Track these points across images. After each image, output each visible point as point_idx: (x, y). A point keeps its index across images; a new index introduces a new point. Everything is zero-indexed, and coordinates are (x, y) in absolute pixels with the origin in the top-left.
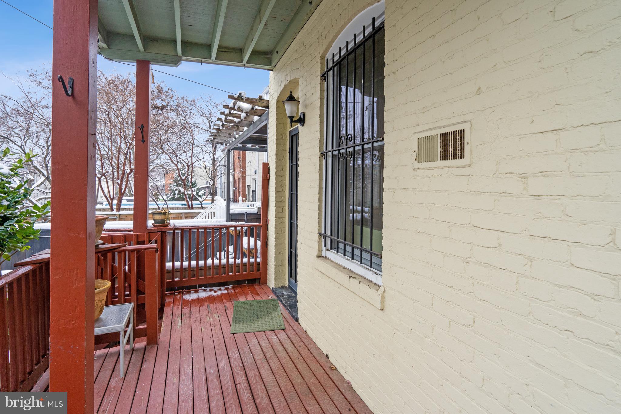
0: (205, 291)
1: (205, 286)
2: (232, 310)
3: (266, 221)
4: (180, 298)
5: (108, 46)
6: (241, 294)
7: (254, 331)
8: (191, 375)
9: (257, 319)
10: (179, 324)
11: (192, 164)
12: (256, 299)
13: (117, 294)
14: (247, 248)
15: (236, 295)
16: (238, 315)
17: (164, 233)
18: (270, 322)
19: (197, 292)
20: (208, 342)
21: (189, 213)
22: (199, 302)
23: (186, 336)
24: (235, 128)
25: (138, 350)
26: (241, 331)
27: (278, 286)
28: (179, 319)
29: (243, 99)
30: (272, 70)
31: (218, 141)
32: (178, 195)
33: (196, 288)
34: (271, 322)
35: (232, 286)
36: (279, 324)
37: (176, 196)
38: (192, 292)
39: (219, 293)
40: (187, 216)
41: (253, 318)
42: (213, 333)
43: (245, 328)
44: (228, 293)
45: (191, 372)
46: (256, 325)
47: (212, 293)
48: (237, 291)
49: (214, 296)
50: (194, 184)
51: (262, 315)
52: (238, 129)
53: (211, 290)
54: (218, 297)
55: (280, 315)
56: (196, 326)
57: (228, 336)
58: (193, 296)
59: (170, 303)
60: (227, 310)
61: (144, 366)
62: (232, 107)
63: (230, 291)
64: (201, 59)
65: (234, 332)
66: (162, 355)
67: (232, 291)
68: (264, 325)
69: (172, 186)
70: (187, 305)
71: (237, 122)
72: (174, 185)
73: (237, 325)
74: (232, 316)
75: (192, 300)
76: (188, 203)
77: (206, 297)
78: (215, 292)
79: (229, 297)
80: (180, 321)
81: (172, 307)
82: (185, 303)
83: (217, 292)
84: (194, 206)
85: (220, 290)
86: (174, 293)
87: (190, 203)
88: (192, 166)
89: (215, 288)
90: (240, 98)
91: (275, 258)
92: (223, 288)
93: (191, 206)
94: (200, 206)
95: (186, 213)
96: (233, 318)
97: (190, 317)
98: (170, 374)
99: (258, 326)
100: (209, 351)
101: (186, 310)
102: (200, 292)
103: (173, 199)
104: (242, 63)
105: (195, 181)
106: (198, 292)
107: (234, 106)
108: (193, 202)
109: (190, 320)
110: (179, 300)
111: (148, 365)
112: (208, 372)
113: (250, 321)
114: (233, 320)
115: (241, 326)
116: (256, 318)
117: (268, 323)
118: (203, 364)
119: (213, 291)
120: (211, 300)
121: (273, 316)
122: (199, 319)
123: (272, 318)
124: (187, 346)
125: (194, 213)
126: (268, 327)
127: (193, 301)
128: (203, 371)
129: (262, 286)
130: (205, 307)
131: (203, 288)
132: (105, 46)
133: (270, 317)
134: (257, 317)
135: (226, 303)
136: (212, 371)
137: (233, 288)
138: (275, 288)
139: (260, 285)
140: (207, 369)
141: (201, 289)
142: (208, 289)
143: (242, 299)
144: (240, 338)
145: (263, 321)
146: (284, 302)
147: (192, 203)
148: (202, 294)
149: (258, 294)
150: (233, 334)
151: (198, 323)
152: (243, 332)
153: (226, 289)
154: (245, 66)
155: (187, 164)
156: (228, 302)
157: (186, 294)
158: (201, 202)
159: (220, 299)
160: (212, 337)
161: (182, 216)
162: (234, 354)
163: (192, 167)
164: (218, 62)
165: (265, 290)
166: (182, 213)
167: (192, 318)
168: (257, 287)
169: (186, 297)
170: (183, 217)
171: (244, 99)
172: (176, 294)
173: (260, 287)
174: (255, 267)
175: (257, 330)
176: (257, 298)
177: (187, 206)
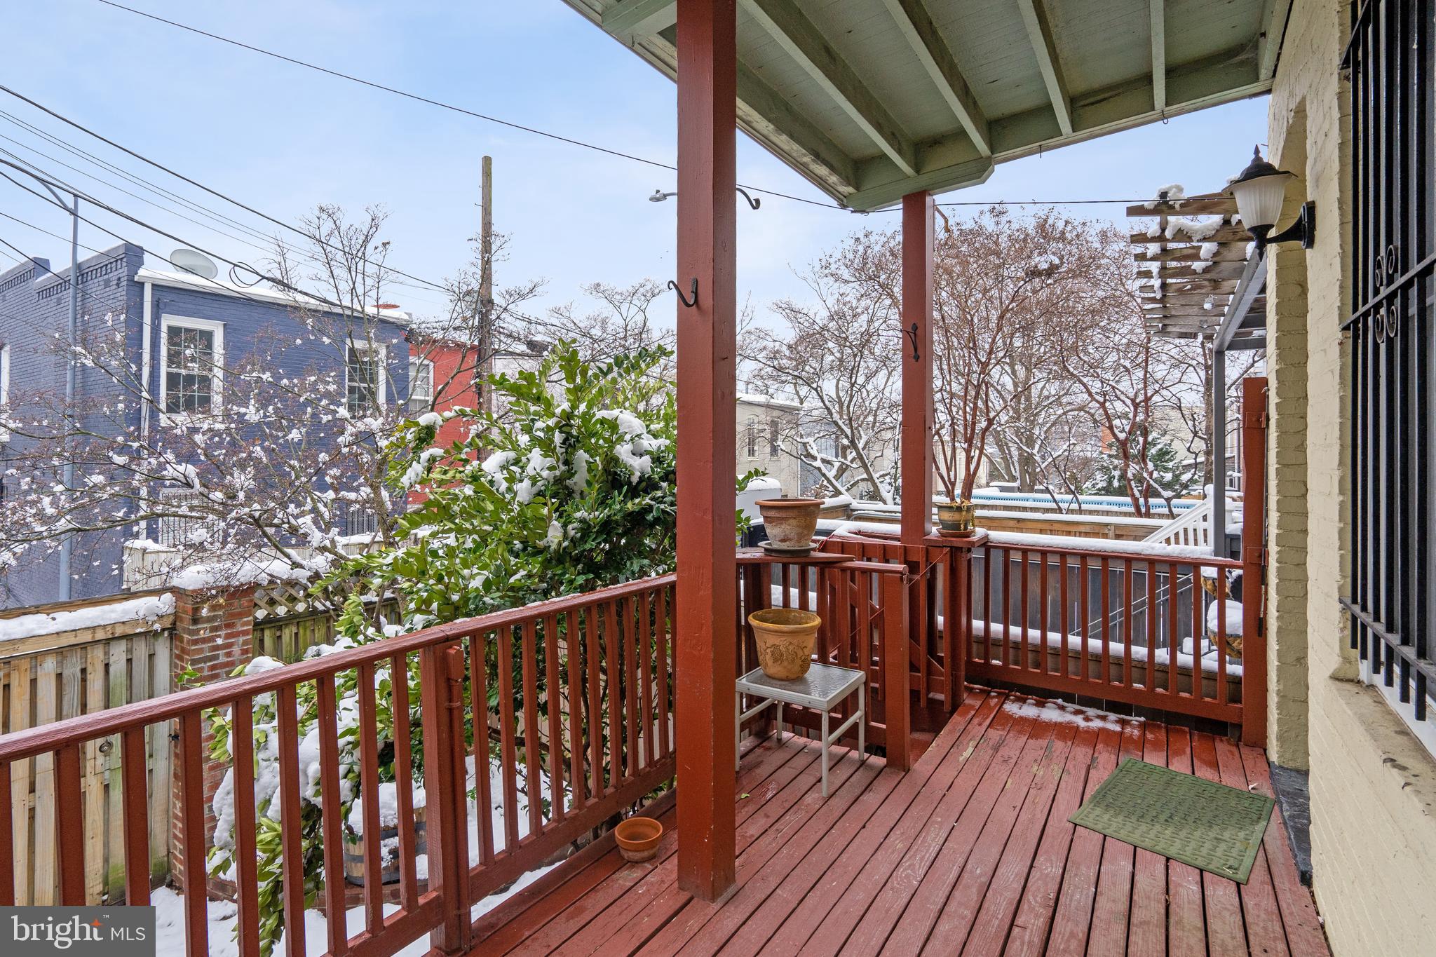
0: (1062, 708)
1: (1069, 698)
2: (1107, 773)
3: (1260, 556)
4: (996, 705)
5: (857, 188)
6: (1156, 746)
7: (1138, 843)
8: (934, 855)
9: (1166, 821)
10: (966, 754)
11: (1147, 399)
12: (1197, 774)
13: (876, 659)
14: (1216, 630)
15: (1142, 744)
16: (1115, 791)
17: (955, 552)
18: (1206, 845)
19: (1040, 704)
20: (1005, 814)
21: (1126, 526)
22: (1037, 728)
23: (965, 783)
24: (1205, 287)
25: (871, 767)
26: (1099, 827)
27: (1291, 765)
28: (973, 744)
29: (1172, 207)
30: (1269, 91)
31: (1177, 329)
32: (1119, 480)
33: (1043, 696)
34: (1208, 845)
35: (1142, 719)
36: (1231, 862)
37: (1116, 484)
38: (1029, 701)
39: (1097, 724)
40: (1121, 533)
41: (1155, 814)
42: (1027, 801)
43: (1115, 825)
44: (1122, 733)
45: (937, 849)
46: (1152, 834)
47: (1079, 721)
48: (1150, 736)
49: (1078, 727)
50: (1167, 453)
51: (1191, 819)
52: (1215, 288)
53: (1077, 712)
54: (1088, 731)
55: (1255, 840)
56: (999, 772)
57: (1060, 824)
58: (1029, 711)
59: (972, 707)
60: (1094, 768)
61: (864, 798)
62: (1158, 234)
63: (1128, 730)
64: (1038, 144)
65: (1077, 821)
66: (903, 794)
67: (1136, 732)
68: (1178, 844)
69: (1105, 457)
70: (1003, 725)
71: (1199, 270)
72: (1110, 456)
73: (1098, 811)
74: (1097, 787)
75: (1021, 718)
76: (1136, 500)
77: (1056, 723)
78: (1087, 719)
79: (1118, 742)
80: (970, 750)
81: (970, 716)
82: (1002, 719)
83: (1091, 720)
84: (1152, 511)
85: (1104, 718)
86: (990, 691)
87: (1142, 501)
88: (1147, 404)
89: (1091, 712)
90: (1164, 206)
91: (1278, 670)
92: (1113, 716)
93: (1143, 510)
94: (1166, 511)
95: (1117, 526)
96: (1098, 792)
97: (996, 749)
98: (897, 832)
99: (1157, 836)
100: (996, 831)
101: (995, 735)
102: (1049, 708)
103: (1108, 490)
104: (1154, 110)
105: (1170, 445)
106: (1044, 707)
107: (1163, 230)
108: (1152, 501)
109: (993, 757)
110: (991, 709)
111: (872, 799)
112: (969, 867)
113: (1142, 817)
114: (1094, 797)
115: (1107, 817)
116: (1163, 817)
117: (1193, 845)
118: (969, 848)
119: (1082, 716)
120: (1068, 733)
121: (1227, 835)
122: (1013, 761)
123: (1216, 838)
124: (957, 798)
125: (1143, 527)
126: (1188, 854)
127: (1023, 720)
128: (961, 861)
129: (1244, 750)
130: (1043, 743)
131: (1060, 701)
132: (851, 190)
133: (1212, 834)
134: (1170, 817)
135: (1100, 753)
136: (978, 870)
137: (1143, 726)
138: (1281, 767)
139: (1237, 746)
140: (969, 861)
141: (1055, 703)
142: (1071, 707)
143: (1155, 759)
144: (1087, 843)
145: (1183, 834)
146: (1286, 814)
147: (1146, 502)
148: (1050, 714)
149: (1215, 765)
150: (1076, 825)
151: (1005, 770)
152: (1104, 832)
153: (1123, 723)
154: (1164, 117)
155: (1133, 401)
156: (1107, 751)
157: (1013, 701)
158: (1168, 500)
159: (1094, 738)
160: (1018, 809)
161: (1106, 531)
162: (1049, 867)
163: (1147, 408)
164: (1084, 133)
165: (1249, 764)
166: (1107, 525)
167: (1000, 753)
168: (1222, 748)
169: (1011, 708)
170: (1111, 533)
171: (1177, 206)
172: (993, 694)
173: (1234, 749)
174: (1222, 689)
175: (1148, 843)
176: (1205, 773)
177: (1132, 510)
